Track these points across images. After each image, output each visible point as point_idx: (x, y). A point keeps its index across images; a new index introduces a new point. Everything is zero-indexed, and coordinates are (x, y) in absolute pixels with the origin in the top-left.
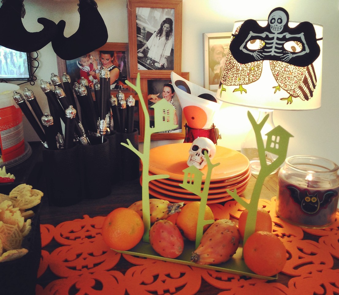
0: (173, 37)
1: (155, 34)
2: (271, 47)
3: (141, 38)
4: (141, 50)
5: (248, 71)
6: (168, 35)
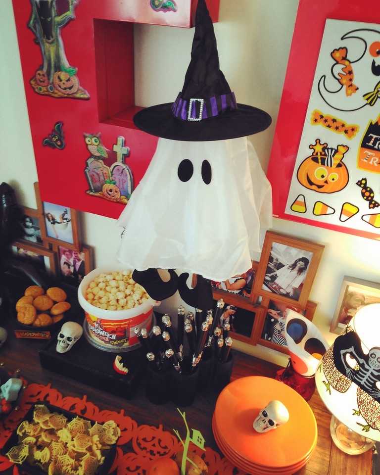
0: (306, 274)
1: (286, 267)
4: (270, 275)
5: (339, 379)
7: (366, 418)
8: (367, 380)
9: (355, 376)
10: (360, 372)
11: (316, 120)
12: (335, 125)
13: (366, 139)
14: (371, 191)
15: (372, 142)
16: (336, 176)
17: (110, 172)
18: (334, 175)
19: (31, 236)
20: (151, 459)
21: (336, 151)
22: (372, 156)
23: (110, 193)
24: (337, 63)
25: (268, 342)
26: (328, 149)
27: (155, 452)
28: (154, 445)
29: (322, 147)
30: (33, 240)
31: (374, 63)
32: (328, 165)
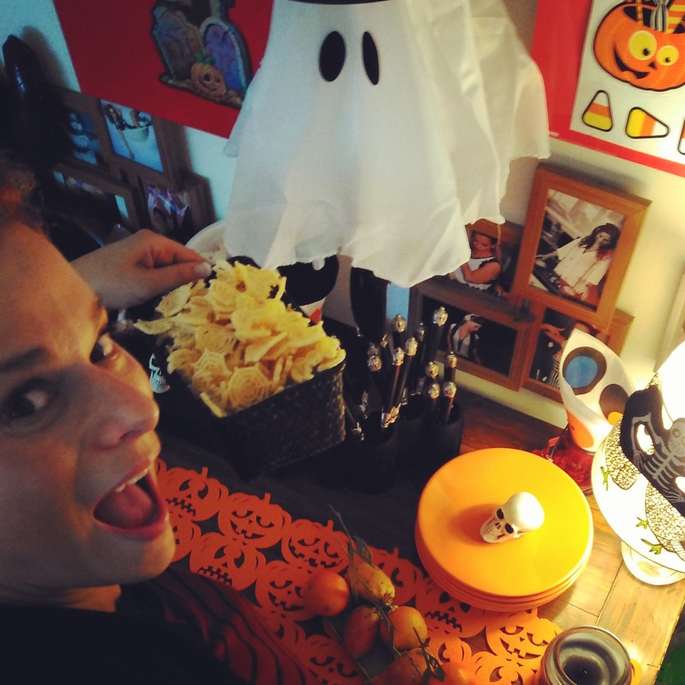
1: (576, 242)
2: (657, 467)
3: (548, 238)
4: (545, 257)
5: (622, 465)
7: (656, 533)
8: (663, 472)
9: (644, 464)
10: (653, 459)
17: (200, 39)
19: (85, 150)
20: (310, 572)
23: (206, 82)
25: (542, 384)
27: (318, 562)
28: (317, 551)
30: (90, 159)
32: (656, 28)
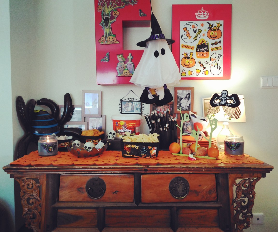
1: (184, 99)
2: (223, 102)
3: (178, 100)
4: (179, 104)
5: (216, 109)
6: (189, 99)
9: (220, 104)
10: (221, 101)
11: (183, 47)
12: (188, 47)
13: (197, 49)
14: (202, 64)
15: (199, 50)
16: (192, 62)
17: (126, 66)
18: (191, 62)
21: (190, 54)
22: (200, 54)
23: (126, 73)
24: (185, 31)
26: (188, 54)
29: (186, 54)
31: (194, 30)
32: (189, 59)
